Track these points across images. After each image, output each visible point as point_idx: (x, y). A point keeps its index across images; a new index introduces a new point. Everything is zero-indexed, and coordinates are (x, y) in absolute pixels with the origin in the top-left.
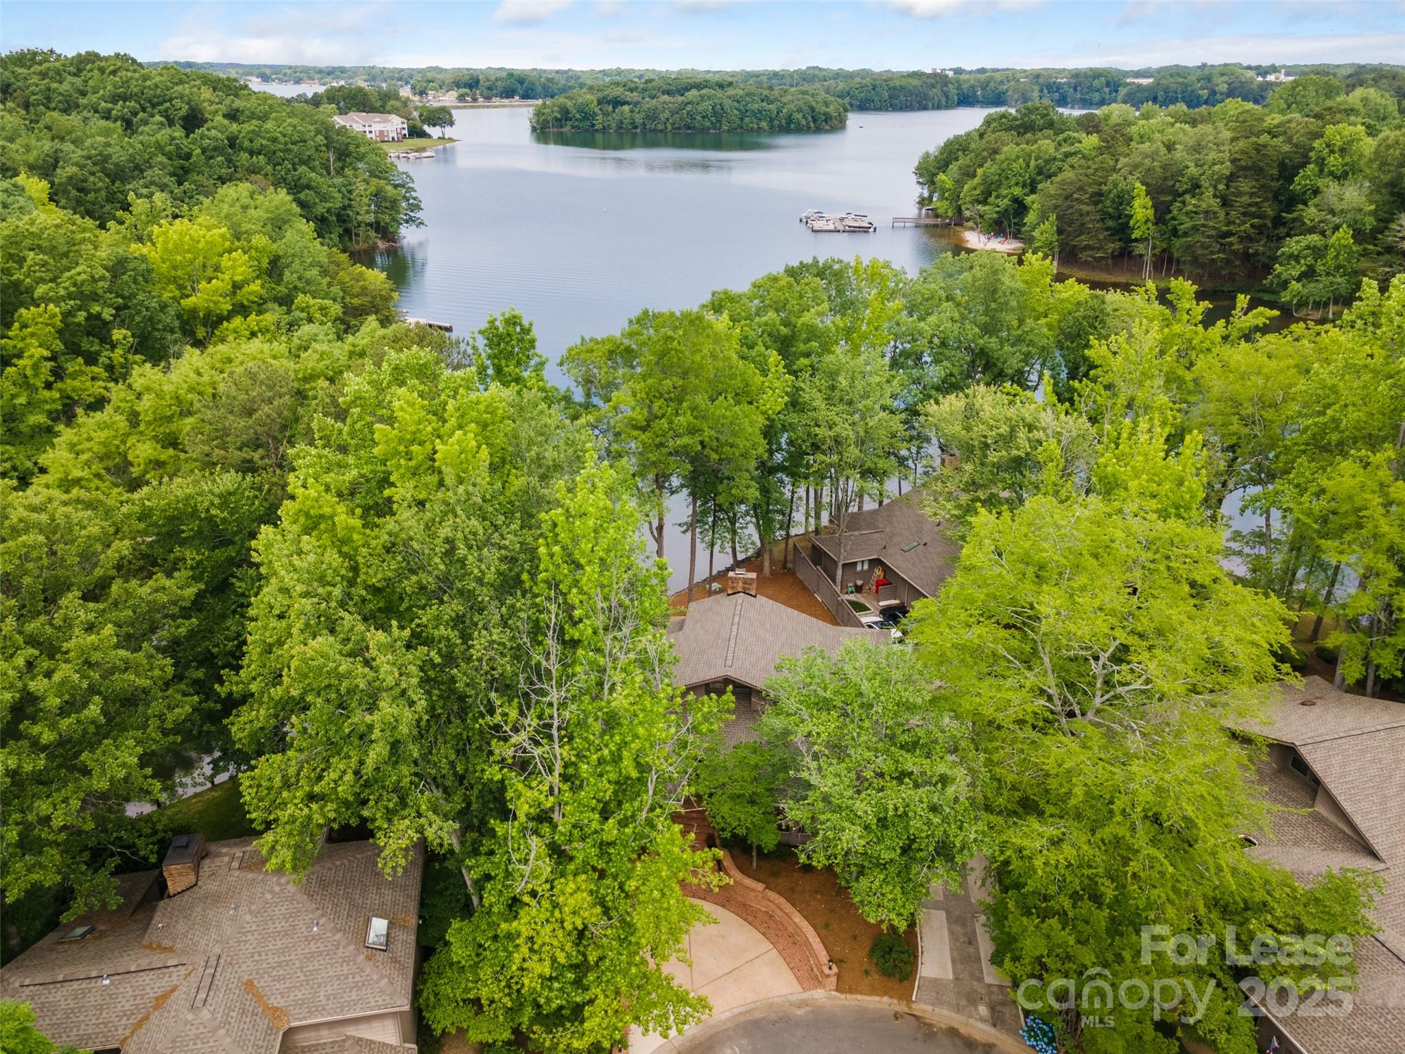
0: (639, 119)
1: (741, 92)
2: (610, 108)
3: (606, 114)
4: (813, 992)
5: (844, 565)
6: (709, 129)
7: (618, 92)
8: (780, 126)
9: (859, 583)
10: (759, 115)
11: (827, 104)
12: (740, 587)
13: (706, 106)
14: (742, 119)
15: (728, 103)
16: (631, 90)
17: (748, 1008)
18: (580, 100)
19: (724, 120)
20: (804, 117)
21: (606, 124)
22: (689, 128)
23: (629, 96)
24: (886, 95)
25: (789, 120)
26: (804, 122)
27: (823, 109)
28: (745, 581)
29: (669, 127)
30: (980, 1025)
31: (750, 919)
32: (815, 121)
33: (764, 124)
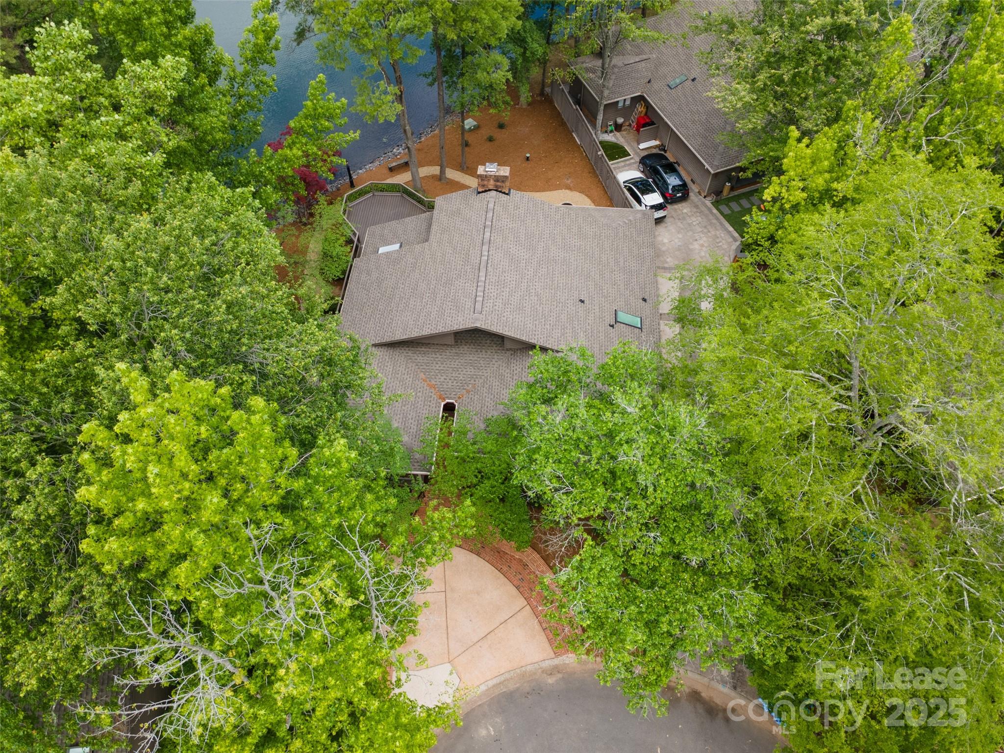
4: (564, 657)
5: (606, 106)
9: (620, 120)
12: (491, 184)
17: (502, 678)
28: (497, 179)
30: (721, 687)
31: (505, 569)
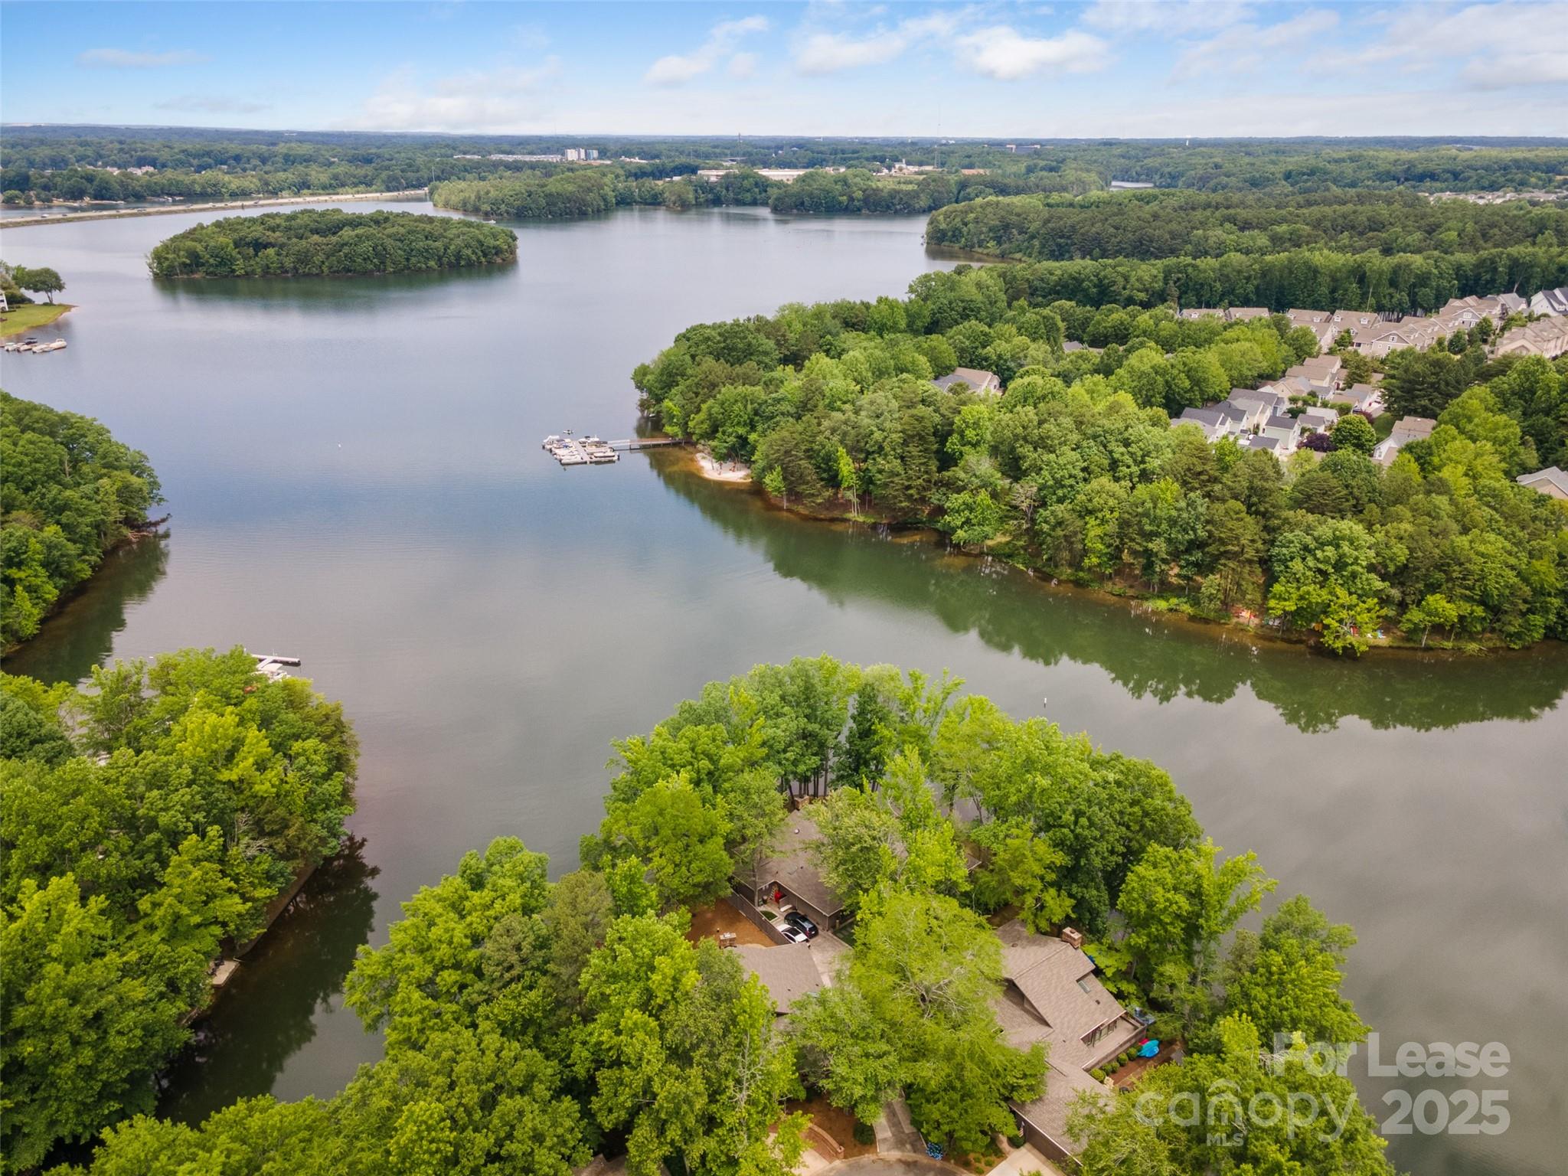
0: (288, 263)
1: (402, 230)
2: (251, 251)
3: (246, 258)
5: (757, 891)
6: (372, 271)
7: (257, 232)
8: (450, 264)
10: (426, 254)
11: (495, 236)
13: (366, 247)
14: (408, 260)
15: (389, 243)
16: (273, 229)
18: (212, 244)
19: (388, 262)
20: (474, 252)
21: (249, 269)
22: (349, 271)
23: (273, 237)
24: (543, 202)
25: (458, 256)
26: (474, 257)
27: (492, 242)
29: (325, 269)
32: (485, 255)
33: (432, 263)
